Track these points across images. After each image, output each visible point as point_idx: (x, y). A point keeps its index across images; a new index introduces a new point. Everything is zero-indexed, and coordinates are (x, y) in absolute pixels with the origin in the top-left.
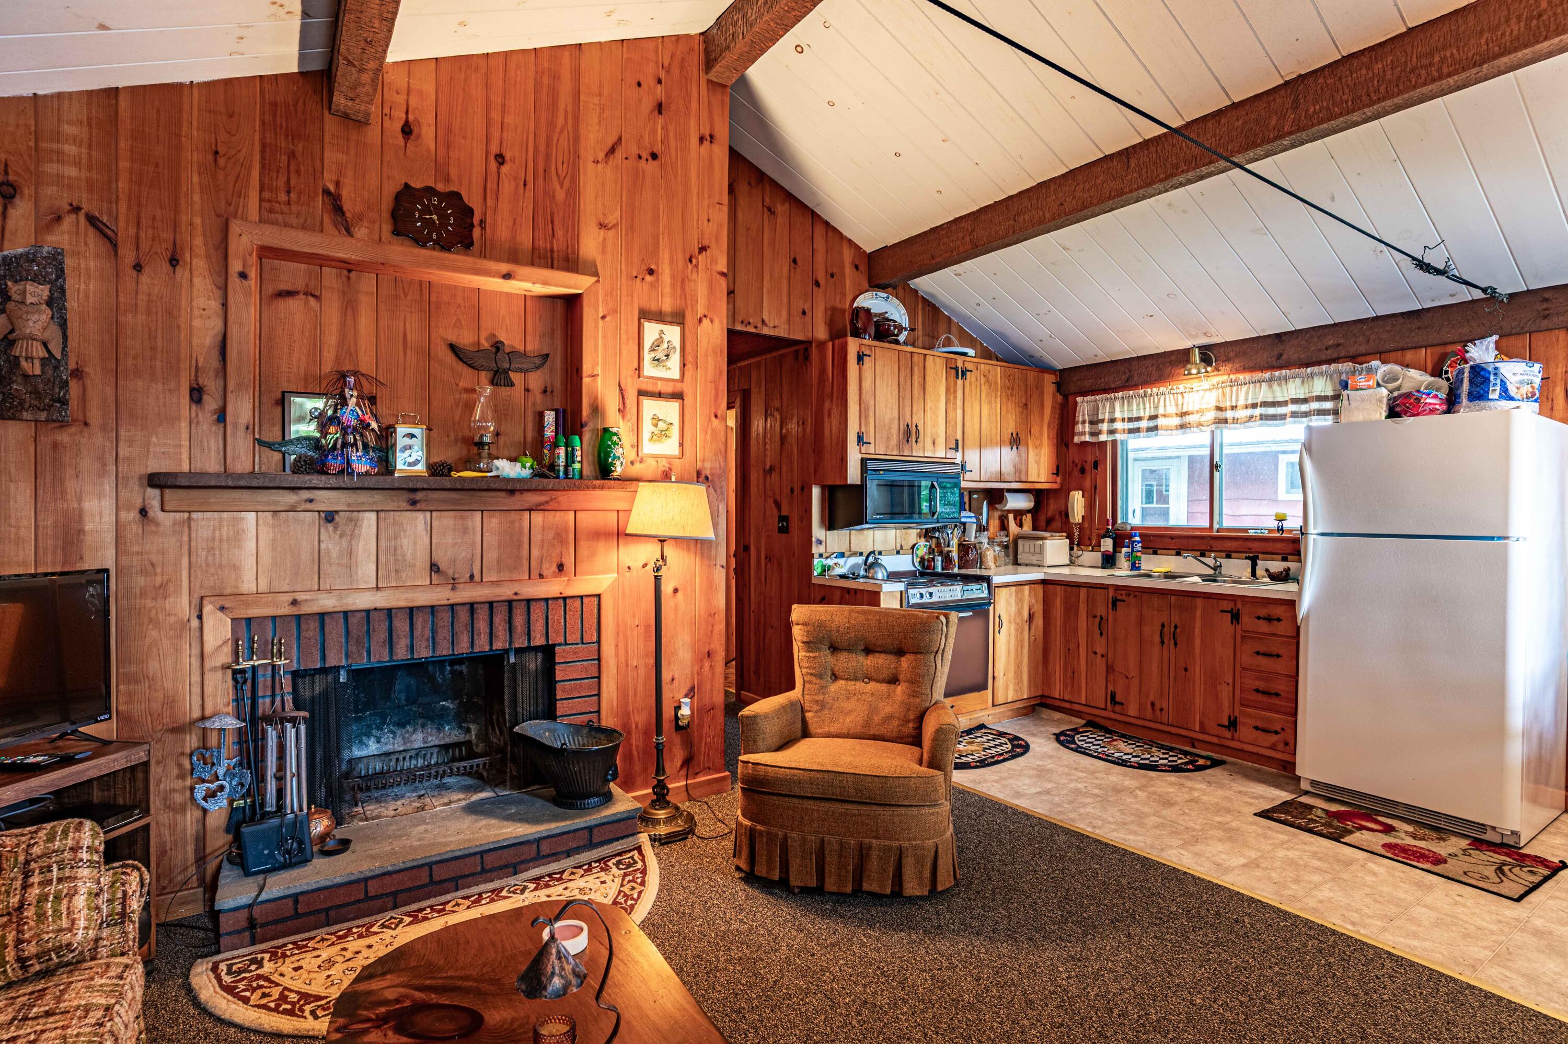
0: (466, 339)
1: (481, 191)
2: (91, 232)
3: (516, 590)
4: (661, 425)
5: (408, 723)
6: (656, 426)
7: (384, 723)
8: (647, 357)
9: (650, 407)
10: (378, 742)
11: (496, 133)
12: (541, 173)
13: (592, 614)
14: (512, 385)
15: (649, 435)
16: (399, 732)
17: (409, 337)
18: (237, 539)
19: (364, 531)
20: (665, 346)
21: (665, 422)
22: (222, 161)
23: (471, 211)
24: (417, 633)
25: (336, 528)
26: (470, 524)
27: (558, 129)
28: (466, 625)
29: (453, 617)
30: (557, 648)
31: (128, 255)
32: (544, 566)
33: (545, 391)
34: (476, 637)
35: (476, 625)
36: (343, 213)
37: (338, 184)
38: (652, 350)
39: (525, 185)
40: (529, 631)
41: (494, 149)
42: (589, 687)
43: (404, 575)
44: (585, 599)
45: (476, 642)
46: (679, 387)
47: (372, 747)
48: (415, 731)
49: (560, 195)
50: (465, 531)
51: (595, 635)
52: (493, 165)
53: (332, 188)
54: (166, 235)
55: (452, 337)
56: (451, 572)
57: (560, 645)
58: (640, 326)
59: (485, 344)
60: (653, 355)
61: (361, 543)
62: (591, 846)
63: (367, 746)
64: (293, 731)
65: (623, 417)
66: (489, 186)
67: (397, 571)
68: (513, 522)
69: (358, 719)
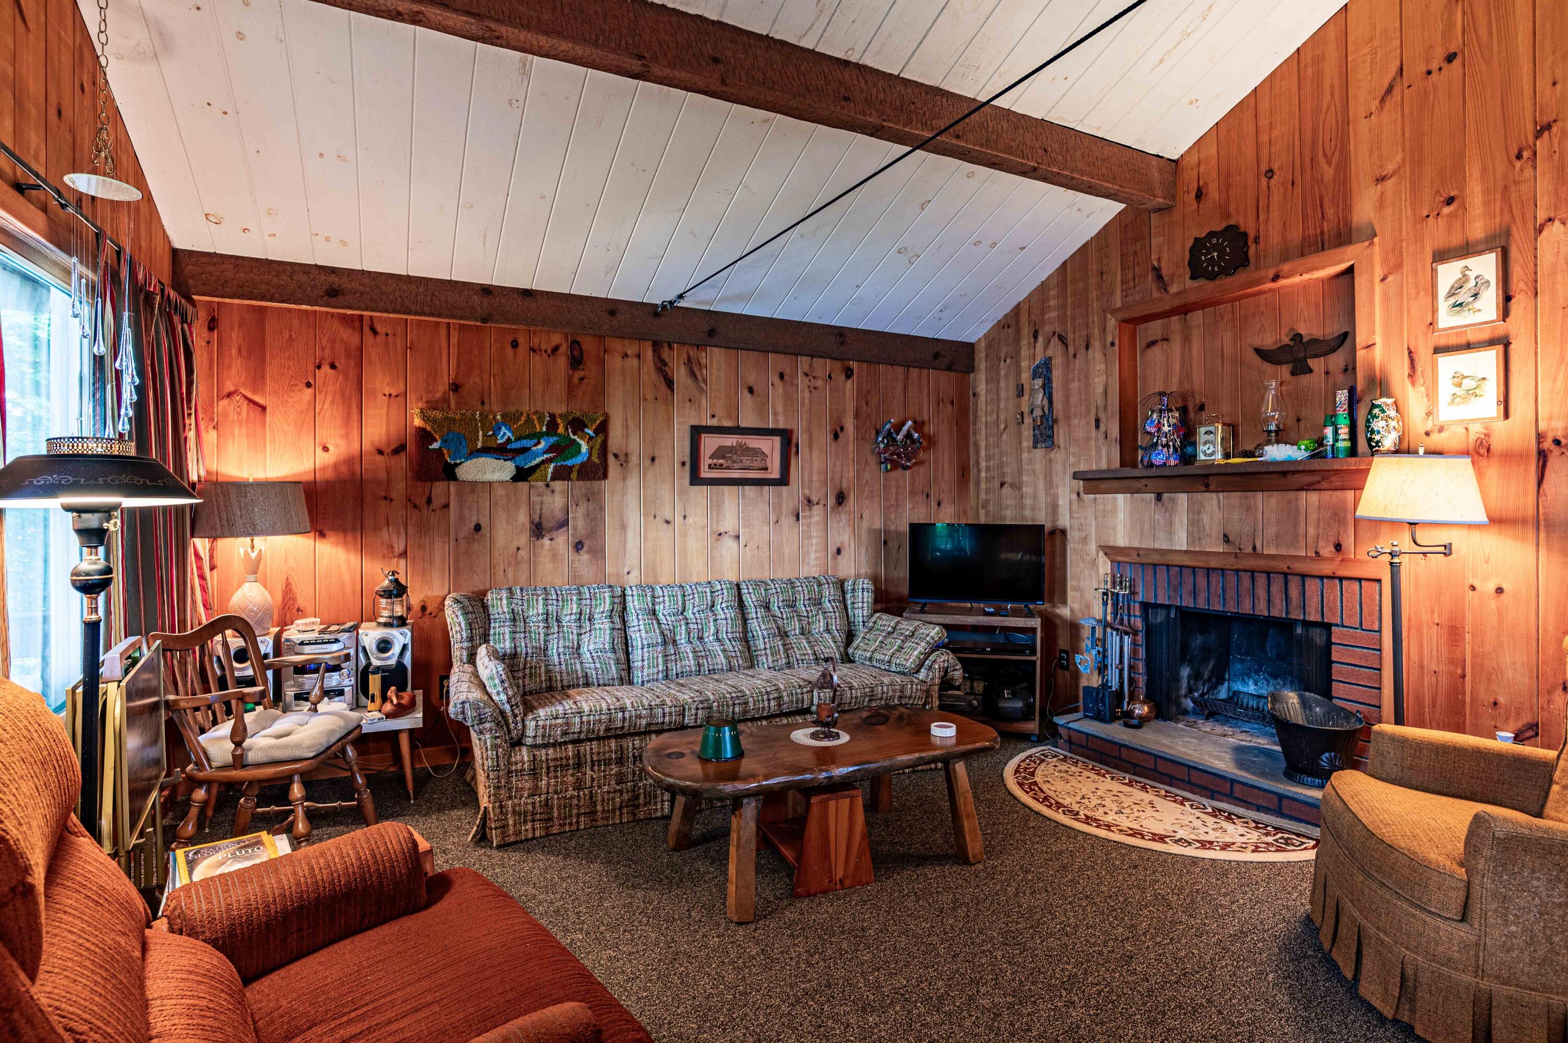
0: (1269, 341)
1: (1254, 210)
2: (1060, 342)
3: (1289, 564)
4: (1467, 384)
5: (1280, 676)
6: (1459, 385)
7: (1261, 670)
8: (1443, 305)
9: (1448, 364)
10: (1256, 684)
11: (1265, 153)
12: (1308, 163)
13: (1373, 600)
14: (1311, 371)
15: (1449, 398)
16: (1272, 682)
17: (1225, 352)
18: (1114, 511)
19: (1179, 508)
20: (1472, 283)
21: (1472, 377)
22: (1104, 276)
23: (1245, 235)
24: (1212, 589)
25: (1162, 505)
26: (1252, 503)
27: (1324, 110)
28: (1248, 590)
29: (1238, 582)
30: (1333, 628)
31: (1071, 351)
32: (1320, 544)
33: (1346, 370)
34: (1256, 602)
35: (1256, 591)
36: (1163, 278)
37: (1159, 260)
38: (1451, 294)
39: (1293, 184)
40: (1304, 605)
41: (1264, 167)
42: (1369, 678)
43: (1204, 542)
44: (1363, 583)
45: (1256, 606)
46: (1502, 328)
47: (1251, 688)
48: (1284, 685)
49: (1328, 172)
50: (1249, 509)
51: (1377, 623)
52: (1264, 181)
53: (1156, 264)
54: (1084, 333)
55: (1257, 343)
56: (1237, 543)
57: (1337, 625)
58: (1434, 272)
59: (1286, 340)
60: (1452, 300)
61: (1177, 516)
62: (1280, 814)
63: (1248, 685)
64: (1118, 638)
65: (1413, 384)
66: (1261, 203)
67: (1199, 539)
68: (1289, 502)
69: (1242, 661)
